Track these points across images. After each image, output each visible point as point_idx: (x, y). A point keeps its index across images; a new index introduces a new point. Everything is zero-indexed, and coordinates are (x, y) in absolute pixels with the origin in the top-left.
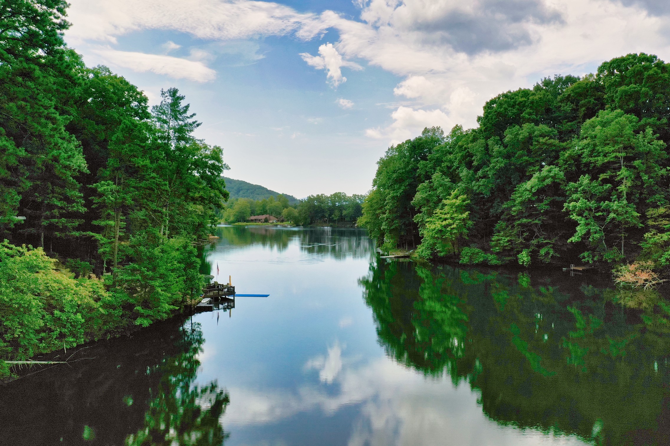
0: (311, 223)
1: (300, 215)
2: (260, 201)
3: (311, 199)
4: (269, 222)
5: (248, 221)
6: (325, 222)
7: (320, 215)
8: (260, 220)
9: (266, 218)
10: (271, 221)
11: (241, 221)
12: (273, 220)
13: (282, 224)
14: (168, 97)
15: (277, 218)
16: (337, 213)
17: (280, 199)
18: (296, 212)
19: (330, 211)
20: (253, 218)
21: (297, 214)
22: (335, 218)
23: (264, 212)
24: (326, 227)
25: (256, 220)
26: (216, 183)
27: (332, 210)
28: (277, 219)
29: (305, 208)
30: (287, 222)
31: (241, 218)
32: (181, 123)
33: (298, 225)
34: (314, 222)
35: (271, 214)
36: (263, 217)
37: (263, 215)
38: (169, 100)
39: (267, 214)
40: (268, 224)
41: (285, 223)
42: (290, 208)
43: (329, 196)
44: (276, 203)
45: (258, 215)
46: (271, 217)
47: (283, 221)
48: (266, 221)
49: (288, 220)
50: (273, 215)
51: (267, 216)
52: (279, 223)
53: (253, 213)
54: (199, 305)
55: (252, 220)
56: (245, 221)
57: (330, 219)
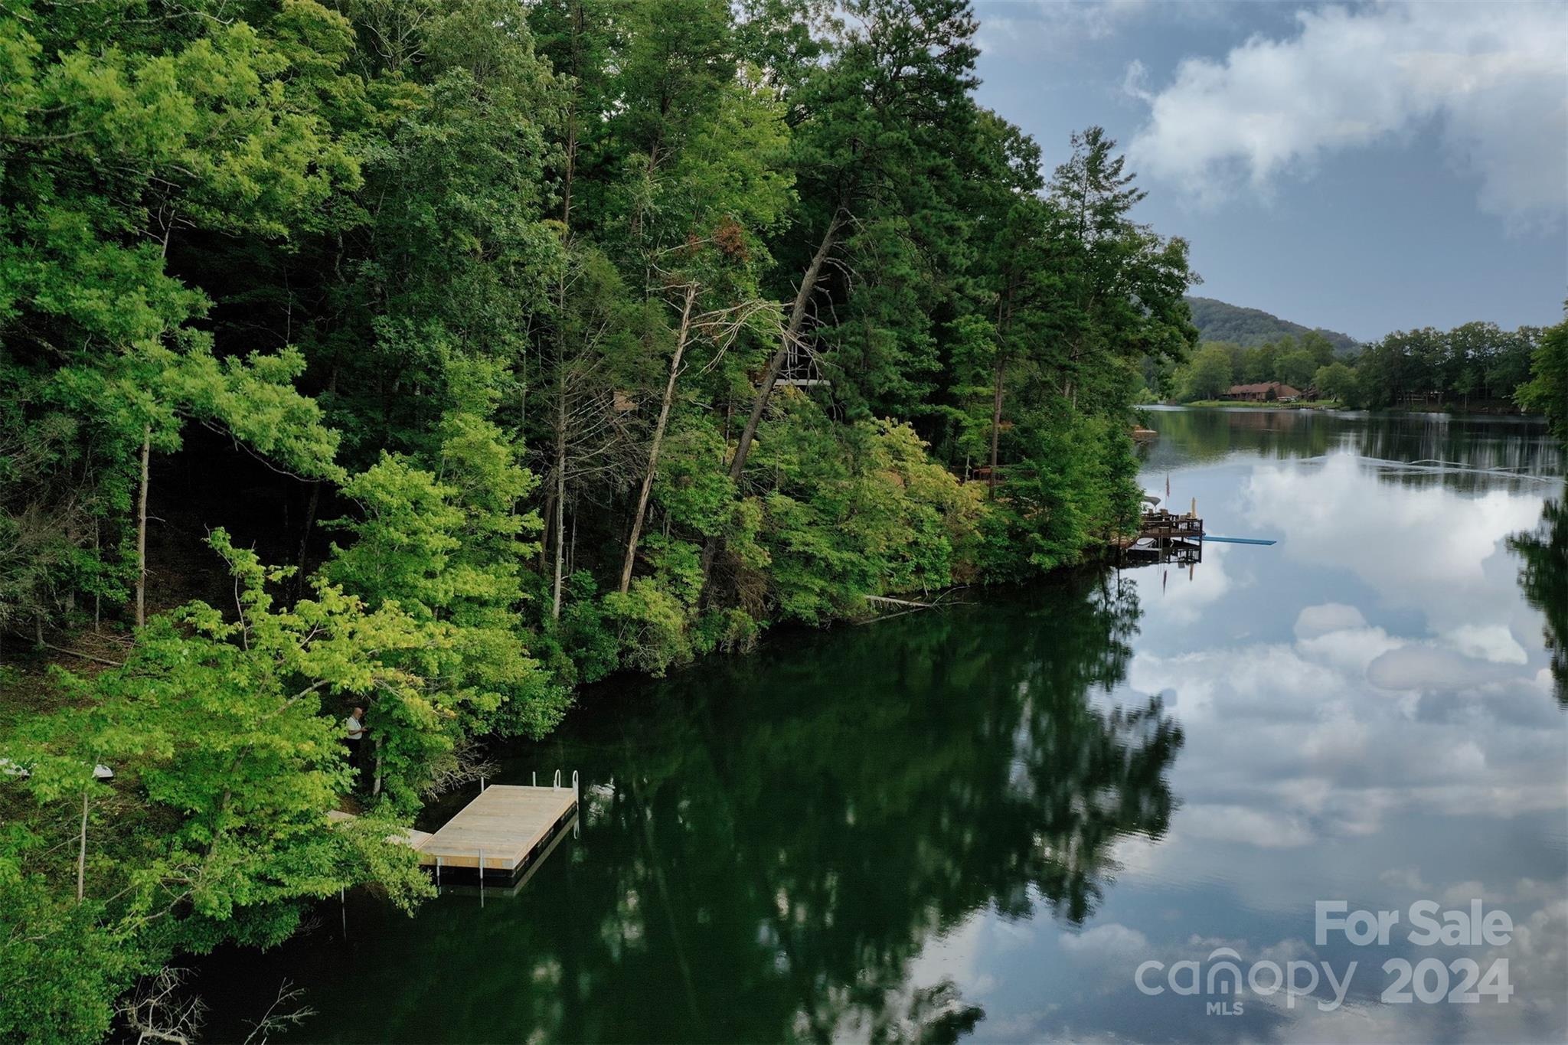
0: (1392, 402)
1: (1362, 381)
2: (1257, 350)
3: (1394, 344)
4: (1277, 401)
5: (1224, 398)
6: (1433, 400)
7: (1418, 381)
8: (1254, 395)
9: (1271, 390)
10: (1284, 399)
11: (1206, 398)
12: (1291, 395)
13: (1311, 404)
14: (1084, 146)
15: (1300, 390)
16: (1468, 376)
17: (1309, 343)
18: (1351, 375)
19: (1447, 370)
20: (1236, 389)
21: (1354, 380)
22: (1462, 391)
23: (1268, 376)
24: (1434, 415)
25: (1244, 394)
26: (1173, 311)
27: (1455, 368)
28: (1299, 393)
29: (1379, 364)
30: (1327, 401)
31: (1208, 388)
32: (1106, 194)
33: (1354, 408)
34: (1402, 401)
35: (1284, 380)
36: (1263, 388)
37: (1263, 382)
38: (1086, 152)
39: (1272, 380)
40: (1277, 404)
41: (1321, 404)
42: (1335, 365)
43: (1447, 331)
44: (1300, 352)
45: (1251, 382)
46: (1285, 388)
47: (1314, 398)
48: (1271, 396)
49: (1329, 396)
50: (1290, 382)
51: (1275, 385)
52: (1304, 403)
53: (1237, 378)
54: (1133, 548)
55: (1234, 397)
56: (1216, 398)
57: (1447, 392)
